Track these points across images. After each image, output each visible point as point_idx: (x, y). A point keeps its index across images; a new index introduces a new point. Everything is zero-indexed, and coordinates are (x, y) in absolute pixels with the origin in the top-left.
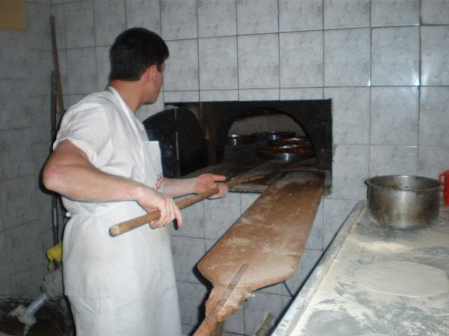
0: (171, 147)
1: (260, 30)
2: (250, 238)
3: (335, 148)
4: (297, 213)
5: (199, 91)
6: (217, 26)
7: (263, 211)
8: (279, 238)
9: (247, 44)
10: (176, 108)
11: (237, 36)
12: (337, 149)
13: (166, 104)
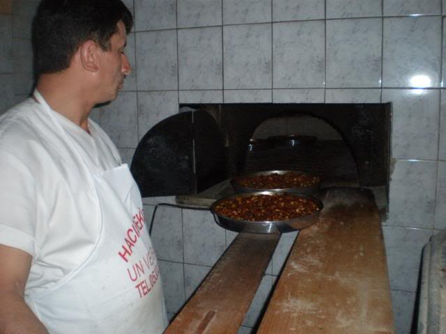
0: (187, 158)
1: (301, 16)
2: (312, 300)
3: (393, 164)
4: (362, 254)
5: (223, 90)
6: (247, 10)
7: (315, 249)
8: (354, 299)
9: (284, 33)
10: (193, 110)
11: (272, 23)
12: (396, 165)
13: (181, 106)
